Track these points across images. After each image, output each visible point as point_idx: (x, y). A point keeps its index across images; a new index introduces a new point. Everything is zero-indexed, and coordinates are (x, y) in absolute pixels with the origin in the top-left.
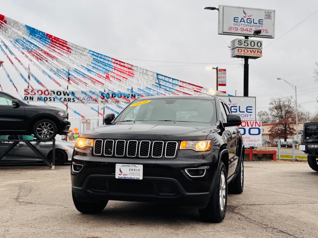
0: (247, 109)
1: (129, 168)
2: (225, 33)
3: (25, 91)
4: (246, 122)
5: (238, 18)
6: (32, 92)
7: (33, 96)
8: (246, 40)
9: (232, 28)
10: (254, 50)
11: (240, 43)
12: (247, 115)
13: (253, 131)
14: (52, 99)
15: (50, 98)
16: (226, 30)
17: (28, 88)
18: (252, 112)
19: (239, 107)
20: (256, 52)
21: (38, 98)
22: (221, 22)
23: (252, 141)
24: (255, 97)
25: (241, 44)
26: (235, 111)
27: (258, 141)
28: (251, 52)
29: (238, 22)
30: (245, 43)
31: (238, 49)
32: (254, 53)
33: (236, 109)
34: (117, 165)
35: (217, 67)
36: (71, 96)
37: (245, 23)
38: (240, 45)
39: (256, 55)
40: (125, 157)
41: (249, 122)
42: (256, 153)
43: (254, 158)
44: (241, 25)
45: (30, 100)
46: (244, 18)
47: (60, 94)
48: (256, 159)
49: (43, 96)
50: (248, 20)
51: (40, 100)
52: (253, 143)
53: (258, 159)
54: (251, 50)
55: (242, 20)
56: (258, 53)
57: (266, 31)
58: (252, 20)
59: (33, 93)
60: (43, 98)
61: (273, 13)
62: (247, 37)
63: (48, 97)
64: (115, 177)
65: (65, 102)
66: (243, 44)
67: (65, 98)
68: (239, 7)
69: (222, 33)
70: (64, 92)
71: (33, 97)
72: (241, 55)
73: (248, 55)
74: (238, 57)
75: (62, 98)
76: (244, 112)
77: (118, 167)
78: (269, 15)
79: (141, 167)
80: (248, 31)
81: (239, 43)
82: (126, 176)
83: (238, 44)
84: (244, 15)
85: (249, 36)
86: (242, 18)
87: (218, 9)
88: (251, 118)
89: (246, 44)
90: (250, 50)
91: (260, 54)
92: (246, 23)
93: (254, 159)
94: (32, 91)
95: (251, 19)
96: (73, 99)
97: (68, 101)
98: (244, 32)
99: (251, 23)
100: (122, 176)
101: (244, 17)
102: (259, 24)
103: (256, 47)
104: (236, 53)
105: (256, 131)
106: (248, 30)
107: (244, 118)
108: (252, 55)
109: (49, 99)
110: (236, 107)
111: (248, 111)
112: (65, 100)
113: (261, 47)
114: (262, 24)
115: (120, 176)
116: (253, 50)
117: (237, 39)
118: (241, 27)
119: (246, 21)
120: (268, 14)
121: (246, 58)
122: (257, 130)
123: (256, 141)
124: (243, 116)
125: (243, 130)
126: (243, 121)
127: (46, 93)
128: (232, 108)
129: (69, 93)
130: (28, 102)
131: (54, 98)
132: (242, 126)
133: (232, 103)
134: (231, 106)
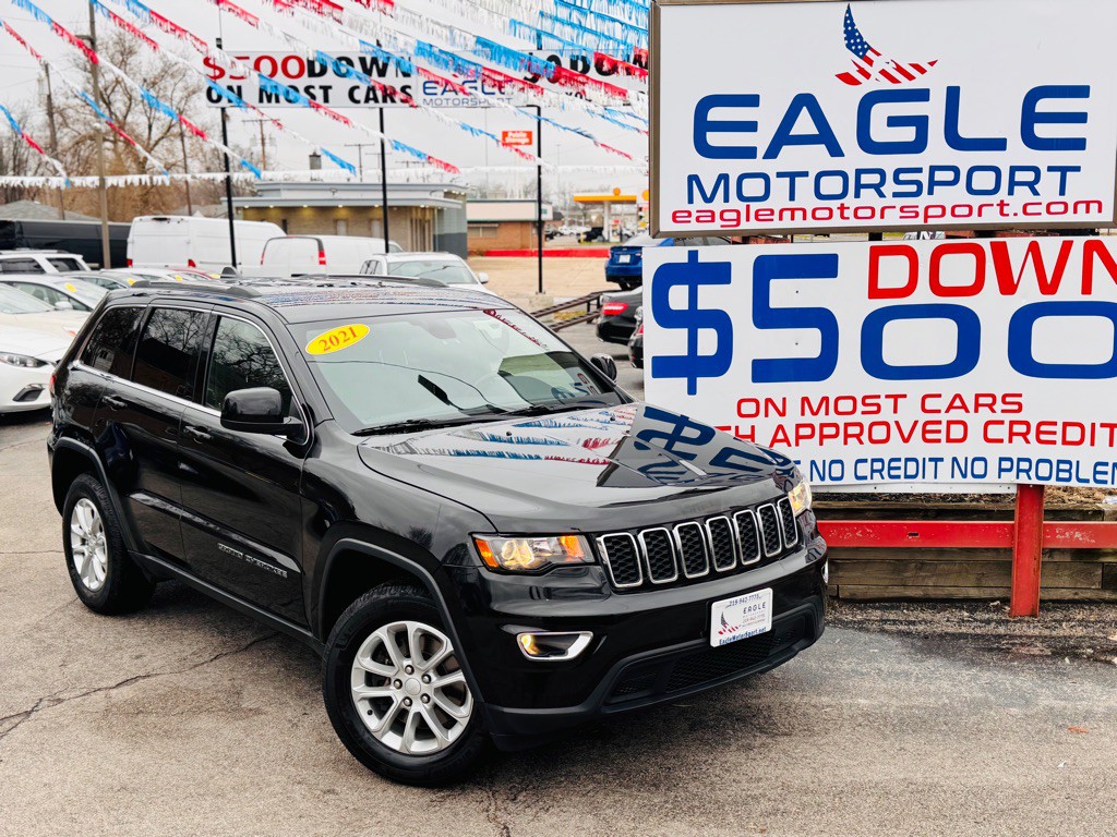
0: (1030, 117)
3: (206, 62)
4: (989, 242)
7: (239, 82)
12: (1030, 176)
13: (1052, 340)
14: (319, 93)
15: (307, 89)
17: (218, 47)
18: (1078, 144)
19: (953, 94)
21: (261, 91)
23: (1042, 432)
26: (908, 134)
27: (1102, 433)
33: (921, 123)
36: (393, 79)
41: (1017, 247)
42: (1081, 539)
43: (1063, 585)
45: (229, 100)
48: (1089, 595)
49: (281, 81)
51: (269, 101)
52: (1057, 452)
53: (1105, 586)
59: (240, 72)
60: (281, 90)
63: (300, 84)
65: (372, 103)
70: (362, 60)
71: (239, 88)
75: (358, 87)
76: (999, 144)
88: (1070, 198)
93: (1068, 595)
94: (236, 59)
96: (403, 89)
97: (385, 101)
105: (1092, 340)
107: (995, 199)
109: (303, 96)
110: (922, 95)
111: (1042, 130)
112: (371, 96)
122: (1105, 325)
123: (1087, 434)
124: (984, 180)
125: (949, 328)
126: (961, 239)
127: (293, 67)
128: (880, 112)
129: (385, 65)
130: (223, 109)
131: (326, 89)
132: (936, 288)
133: (879, 63)
134: (868, 86)
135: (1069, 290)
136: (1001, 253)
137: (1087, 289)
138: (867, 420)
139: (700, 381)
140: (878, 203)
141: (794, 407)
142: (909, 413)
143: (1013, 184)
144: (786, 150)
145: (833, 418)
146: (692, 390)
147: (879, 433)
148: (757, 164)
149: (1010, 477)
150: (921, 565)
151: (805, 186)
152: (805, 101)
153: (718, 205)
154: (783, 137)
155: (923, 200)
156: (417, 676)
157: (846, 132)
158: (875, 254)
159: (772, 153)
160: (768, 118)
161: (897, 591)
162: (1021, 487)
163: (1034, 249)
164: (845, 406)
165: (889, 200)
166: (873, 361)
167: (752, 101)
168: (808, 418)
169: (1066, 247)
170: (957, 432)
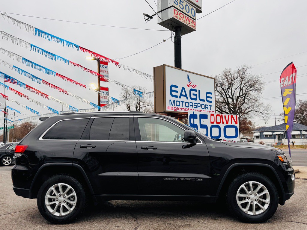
0: (207, 97)
10: (189, 18)
13: (228, 132)
18: (211, 102)
19: (199, 91)
24: (214, 79)
28: (187, 20)
30: (180, 3)
31: (174, 10)
33: (196, 95)
76: (204, 101)
89: (182, 7)
90: (185, 16)
91: (194, 26)
103: (190, 14)
105: (233, 132)
108: (188, 23)
110: (196, 91)
113: (195, 17)
121: (178, 29)
124: (203, 106)
125: (218, 130)
128: (192, 92)
132: (216, 122)
133: (191, 84)
134: (190, 88)
135: (230, 124)
136: (222, 117)
137: (232, 123)
143: (206, 107)
148: (178, 99)
151: (184, 104)
152: (184, 88)
153: (173, 106)
155: (197, 109)
156: (253, 195)
157: (188, 95)
158: (211, 115)
159: (180, 97)
160: (179, 91)
163: (225, 116)
166: (211, 135)
167: (177, 87)
169: (229, 116)
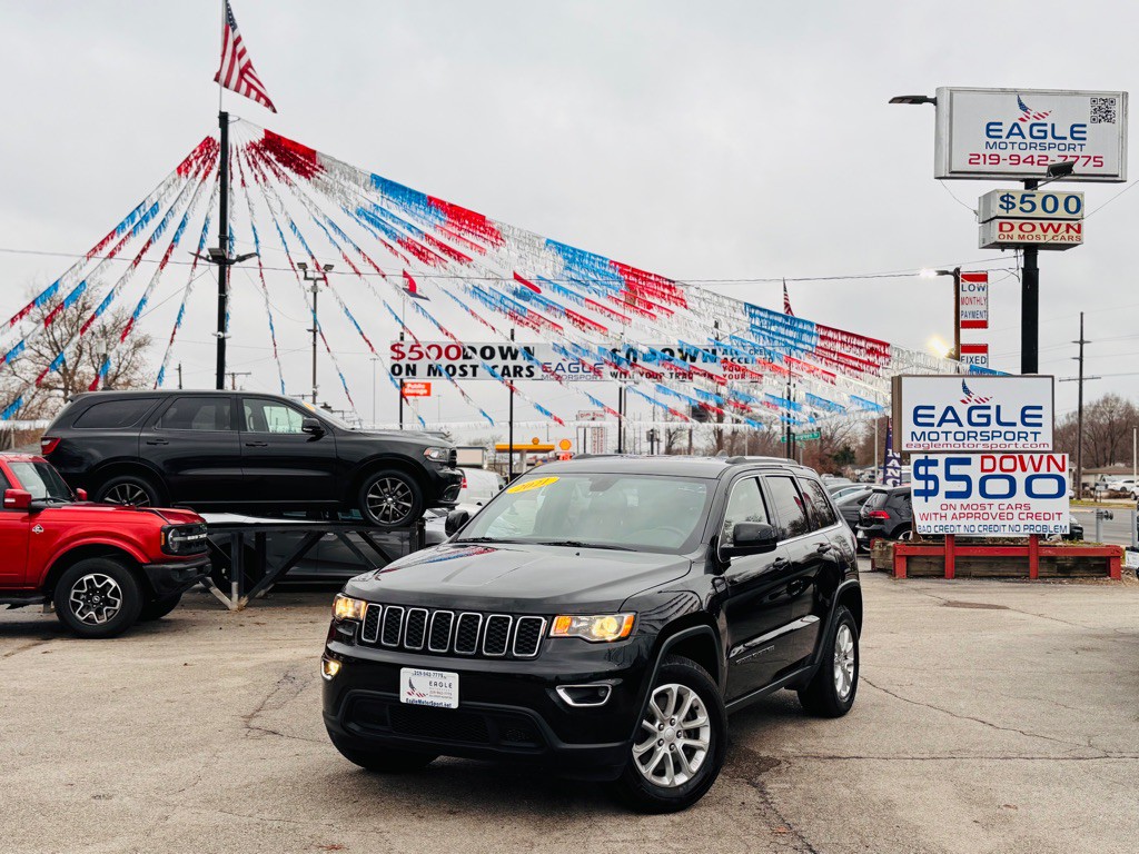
1: (428, 679)
2: (956, 175)
3: (393, 348)
4: (1016, 455)
5: (1001, 124)
6: (411, 350)
7: (415, 362)
8: (1028, 192)
9: (982, 157)
10: (1056, 223)
11: (1008, 202)
12: (1024, 435)
14: (470, 370)
15: (462, 367)
16: (961, 164)
17: (402, 338)
18: (1040, 425)
19: (998, 408)
20: (1063, 228)
21: (430, 367)
22: (945, 139)
23: (1037, 516)
24: (1052, 377)
25: (1010, 206)
26: (984, 420)
27: (1056, 516)
28: (1045, 231)
29: (1000, 137)
30: (1022, 202)
31: (1001, 225)
32: (1056, 231)
33: (988, 417)
34: (403, 670)
35: (958, 270)
36: (522, 361)
37: (1024, 138)
38: (1008, 209)
39: (1063, 238)
40: (425, 652)
41: (1026, 457)
42: (1050, 553)
43: (1044, 571)
44: (1010, 146)
45: (407, 374)
46: (1020, 123)
47: (492, 356)
48: (1053, 574)
49: (444, 362)
50: (1035, 129)
51: (435, 375)
52: (1042, 523)
53: (1058, 572)
54: (1046, 223)
55: (1016, 130)
56: (1068, 231)
57: (1098, 161)
58: (1049, 129)
59: (416, 355)
60: (443, 368)
61: (1119, 101)
62: (1031, 184)
63: (457, 364)
64: (399, 698)
65: (506, 377)
66: (1018, 205)
67: (506, 367)
68: (1004, 91)
69: (948, 175)
70: (501, 349)
71: (414, 366)
72: (1009, 240)
73: (1034, 241)
74: (1003, 246)
75: (497, 366)
76: (1014, 424)
77: (406, 674)
78: (1105, 109)
79: (454, 678)
80: (1036, 164)
81: (1005, 205)
82: (423, 699)
83: (1001, 206)
84: (1022, 114)
85: (1040, 180)
86: (1016, 125)
87: (934, 101)
88: (1038, 442)
89: (1027, 206)
90: (1041, 225)
91: (1075, 234)
92: (1029, 140)
93: (1047, 574)
94: (413, 347)
95: (1045, 125)
96: (528, 368)
97: (515, 376)
98: (1023, 168)
99: (1045, 137)
100: (414, 698)
101: (1022, 120)
102: (1073, 138)
103: (1061, 212)
104: (996, 236)
105: (1051, 486)
106: (1036, 160)
107: (1013, 442)
108: (1049, 237)
109: (459, 371)
110: (989, 408)
111: (1028, 420)
112: (506, 372)
113: (1079, 213)
114: (1084, 139)
115: (411, 698)
116: (1051, 225)
117: (997, 191)
118: (1010, 151)
119: (1026, 132)
120: (1103, 106)
121: (1031, 251)
122: (1055, 482)
123: (1051, 517)
124: (1010, 436)
125: (1006, 482)
126: (1008, 454)
127: (453, 353)
128: (975, 413)
129: (517, 352)
130: (401, 380)
131: (474, 367)
132: (1002, 469)
133: (974, 397)
134: (970, 404)
136: (1021, 458)
138: (982, 512)
139: (929, 498)
140: (976, 443)
141: (958, 507)
142: (995, 510)
143: (1019, 437)
144: (944, 424)
145: (971, 511)
146: (926, 501)
147: (986, 516)
148: (935, 429)
149: (1027, 531)
150: (999, 564)
151: (951, 436)
152: (950, 408)
153: (922, 442)
154: (943, 420)
155: (990, 442)
157: (964, 419)
158: (983, 458)
159: (940, 425)
160: (938, 414)
161: (990, 573)
162: (1031, 535)
163: (1031, 457)
164: (975, 507)
165: (979, 442)
166: (983, 493)
167: (933, 408)
168: (963, 511)
169: (1042, 457)
170: (1010, 516)
